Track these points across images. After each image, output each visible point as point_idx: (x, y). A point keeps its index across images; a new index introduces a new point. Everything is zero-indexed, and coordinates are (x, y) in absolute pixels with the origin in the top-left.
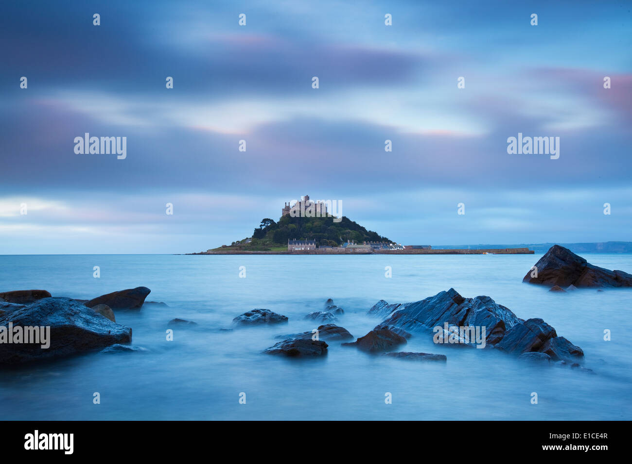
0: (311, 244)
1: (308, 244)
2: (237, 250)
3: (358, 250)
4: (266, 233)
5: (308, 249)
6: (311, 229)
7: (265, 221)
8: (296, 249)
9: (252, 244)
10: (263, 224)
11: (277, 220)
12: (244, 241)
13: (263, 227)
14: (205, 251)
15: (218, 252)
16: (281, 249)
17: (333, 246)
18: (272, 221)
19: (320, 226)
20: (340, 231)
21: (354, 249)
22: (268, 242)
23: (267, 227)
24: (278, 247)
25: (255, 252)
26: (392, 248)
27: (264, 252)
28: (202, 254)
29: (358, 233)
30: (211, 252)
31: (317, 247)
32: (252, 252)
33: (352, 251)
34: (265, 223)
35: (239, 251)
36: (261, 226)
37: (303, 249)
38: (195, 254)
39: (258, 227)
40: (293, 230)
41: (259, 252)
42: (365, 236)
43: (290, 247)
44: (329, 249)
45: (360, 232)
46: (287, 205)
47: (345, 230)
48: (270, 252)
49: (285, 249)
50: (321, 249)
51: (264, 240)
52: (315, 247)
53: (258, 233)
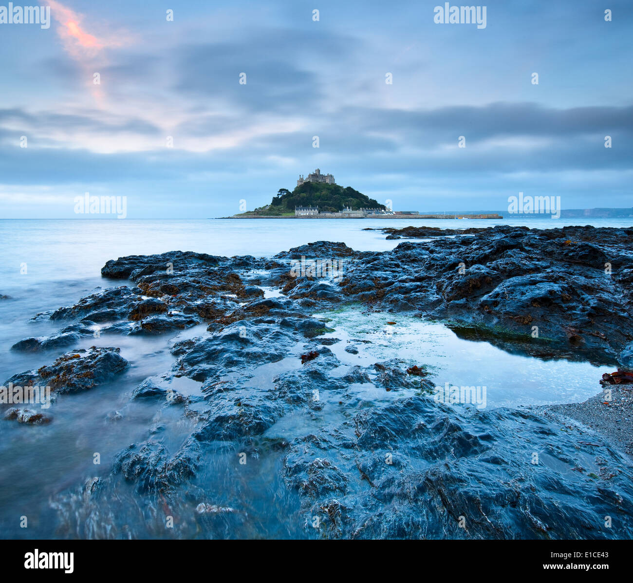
0: (315, 210)
1: (311, 210)
2: (254, 215)
3: (352, 215)
4: (281, 201)
5: (312, 214)
6: (319, 198)
7: (281, 190)
8: (302, 214)
9: (270, 210)
10: (280, 193)
11: (291, 190)
12: (264, 207)
13: (280, 196)
14: (231, 216)
15: (241, 217)
16: (290, 215)
17: (333, 212)
18: (287, 190)
19: (327, 195)
20: (343, 199)
21: (349, 214)
22: (282, 209)
23: (284, 196)
24: (290, 212)
25: (269, 217)
26: (383, 213)
27: (276, 216)
28: (229, 218)
29: (358, 200)
30: (235, 217)
31: (319, 212)
32: (266, 216)
33: (347, 216)
34: (281, 192)
35: (256, 216)
36: (278, 195)
37: (307, 214)
38: (224, 218)
39: (276, 196)
40: (303, 198)
41: (271, 216)
42: (365, 203)
43: (297, 212)
44: (328, 214)
45: (360, 200)
46: (302, 177)
47: (348, 198)
48: (280, 216)
49: (293, 214)
50: (322, 214)
51: (279, 207)
52: (318, 212)
53: (276, 201)
